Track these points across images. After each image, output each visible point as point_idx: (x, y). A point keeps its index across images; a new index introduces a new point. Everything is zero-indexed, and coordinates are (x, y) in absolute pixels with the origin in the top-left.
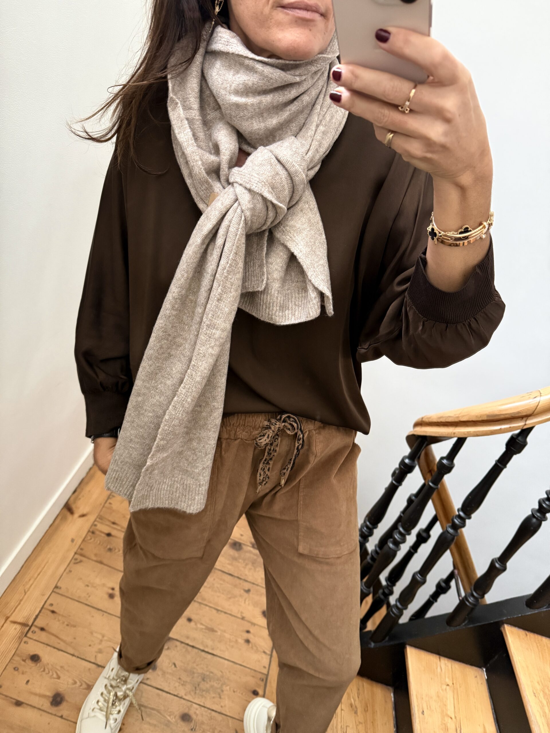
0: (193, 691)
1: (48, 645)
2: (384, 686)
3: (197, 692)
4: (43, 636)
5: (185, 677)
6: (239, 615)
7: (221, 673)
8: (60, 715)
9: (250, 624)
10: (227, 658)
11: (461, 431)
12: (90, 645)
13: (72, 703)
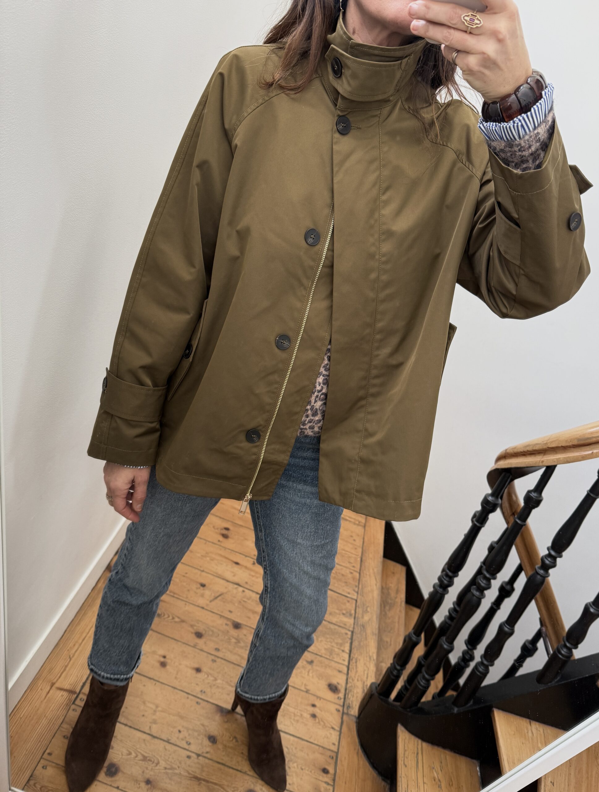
2: (468, 759)
6: (303, 688)
8: (115, 786)
9: (315, 698)
10: (291, 733)
11: (549, 459)
12: (143, 716)
13: (127, 774)
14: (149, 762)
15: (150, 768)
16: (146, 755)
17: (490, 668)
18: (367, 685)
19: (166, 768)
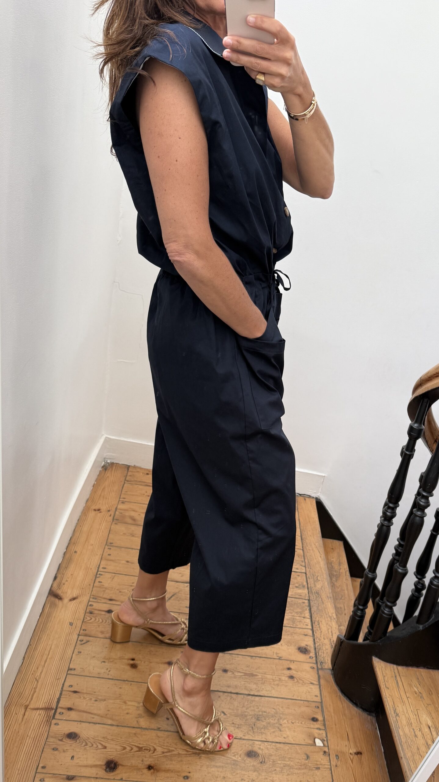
0: (250, 731)
1: (81, 721)
3: (254, 731)
4: (73, 715)
5: (237, 721)
6: (275, 657)
7: (274, 710)
8: (119, 778)
9: (288, 662)
12: (127, 713)
13: (127, 766)
14: (145, 751)
15: (147, 756)
16: (141, 746)
18: (334, 641)
19: (163, 753)
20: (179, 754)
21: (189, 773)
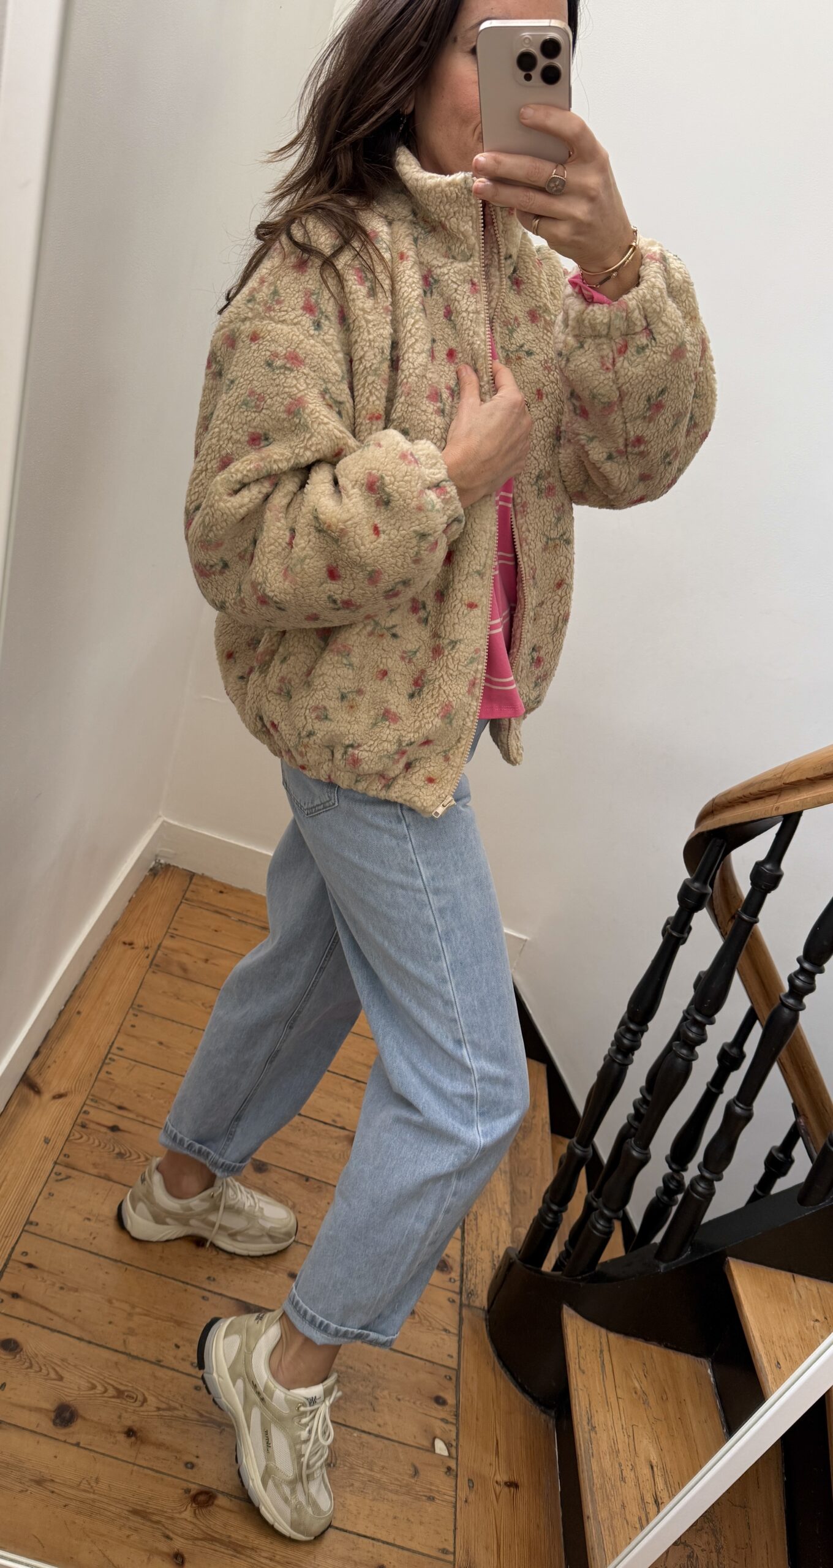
1: (29, 1322)
2: (691, 1357)
4: (19, 1307)
8: (74, 1442)
11: (789, 802)
13: (92, 1421)
14: (129, 1400)
15: (130, 1409)
16: (122, 1388)
17: (716, 1184)
18: (498, 1257)
19: (159, 1409)
20: (185, 1418)
21: (197, 1457)
